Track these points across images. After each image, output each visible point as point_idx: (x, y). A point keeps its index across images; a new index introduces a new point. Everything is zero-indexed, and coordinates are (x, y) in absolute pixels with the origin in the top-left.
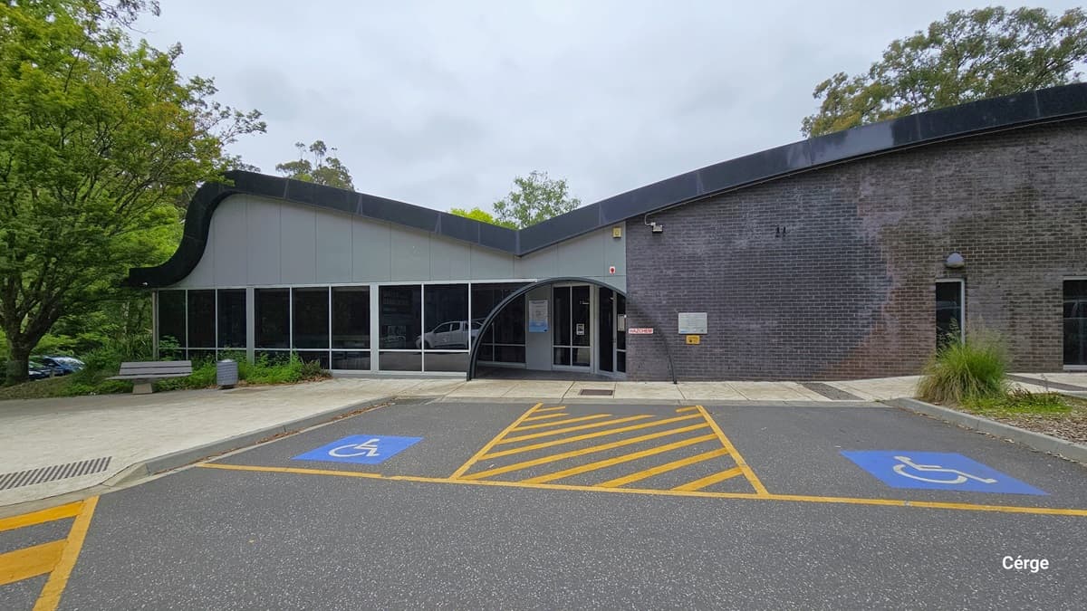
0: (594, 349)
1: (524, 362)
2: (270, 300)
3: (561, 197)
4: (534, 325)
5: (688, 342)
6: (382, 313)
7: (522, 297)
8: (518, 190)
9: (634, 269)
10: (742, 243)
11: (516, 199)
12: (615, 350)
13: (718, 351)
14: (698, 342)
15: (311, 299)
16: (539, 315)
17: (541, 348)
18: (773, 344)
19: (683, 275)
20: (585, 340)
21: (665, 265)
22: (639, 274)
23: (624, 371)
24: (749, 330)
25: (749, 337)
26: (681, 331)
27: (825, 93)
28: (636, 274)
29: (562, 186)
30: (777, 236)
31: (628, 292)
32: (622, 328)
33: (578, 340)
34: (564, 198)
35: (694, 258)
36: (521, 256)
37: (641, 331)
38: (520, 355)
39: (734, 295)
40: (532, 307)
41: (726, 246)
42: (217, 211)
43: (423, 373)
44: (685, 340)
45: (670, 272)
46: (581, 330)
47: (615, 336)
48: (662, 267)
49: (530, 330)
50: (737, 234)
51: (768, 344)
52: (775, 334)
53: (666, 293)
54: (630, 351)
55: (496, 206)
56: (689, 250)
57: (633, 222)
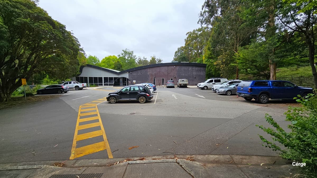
2: (91, 78)
3: (132, 54)
6: (104, 80)
7: (119, 78)
8: (123, 52)
9: (129, 76)
10: (138, 74)
11: (122, 54)
15: (96, 78)
16: (121, 80)
17: (122, 84)
20: (126, 83)
24: (139, 82)
27: (188, 34)
29: (132, 52)
30: (141, 74)
31: (129, 78)
34: (133, 55)
38: (119, 85)
39: (138, 79)
40: (120, 79)
42: (83, 69)
43: (109, 86)
44: (134, 82)
48: (132, 76)
49: (120, 82)
52: (141, 82)
53: (132, 79)
54: (129, 83)
55: (118, 56)
56: (134, 75)
57: (129, 72)
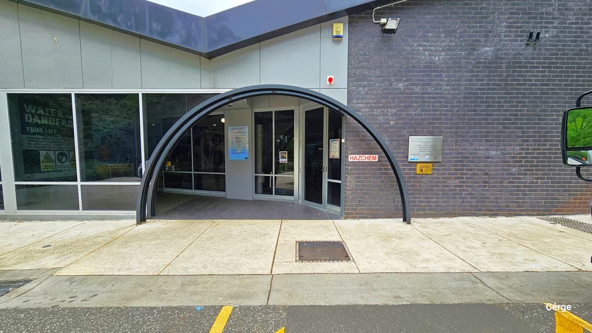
0: (298, 177)
1: (224, 190)
4: (234, 152)
5: (418, 171)
9: (358, 81)
10: (488, 51)
12: (326, 180)
13: (452, 182)
14: (430, 172)
16: (239, 142)
17: (241, 176)
18: (511, 174)
19: (417, 89)
20: (288, 168)
21: (395, 75)
22: (364, 87)
23: (338, 204)
24: (488, 158)
25: (487, 166)
26: (411, 158)
28: (360, 86)
30: (527, 45)
31: (349, 109)
32: (335, 154)
33: (280, 168)
35: (430, 67)
36: (210, 56)
37: (364, 158)
38: (220, 184)
39: (475, 115)
41: (469, 54)
43: (81, 212)
44: (415, 170)
45: (401, 85)
46: (283, 158)
47: (325, 164)
48: (393, 79)
49: (229, 157)
50: (482, 39)
51: (508, 174)
52: (516, 162)
53: (394, 111)
54: (348, 182)
56: (425, 57)
57: (358, 19)
